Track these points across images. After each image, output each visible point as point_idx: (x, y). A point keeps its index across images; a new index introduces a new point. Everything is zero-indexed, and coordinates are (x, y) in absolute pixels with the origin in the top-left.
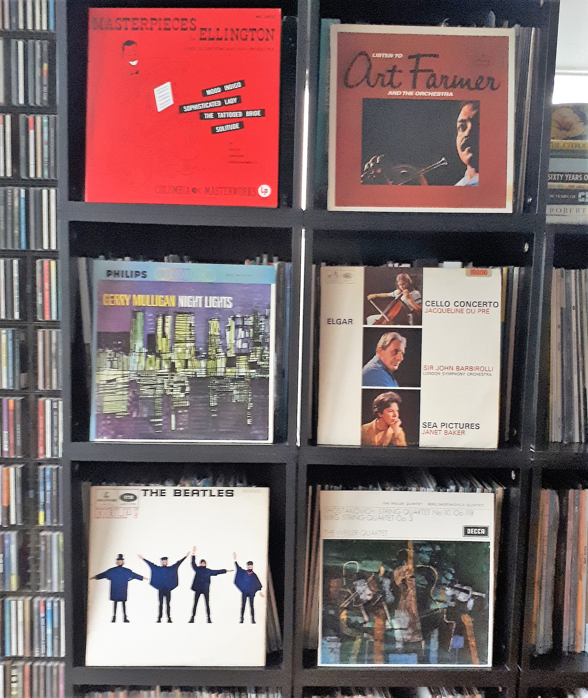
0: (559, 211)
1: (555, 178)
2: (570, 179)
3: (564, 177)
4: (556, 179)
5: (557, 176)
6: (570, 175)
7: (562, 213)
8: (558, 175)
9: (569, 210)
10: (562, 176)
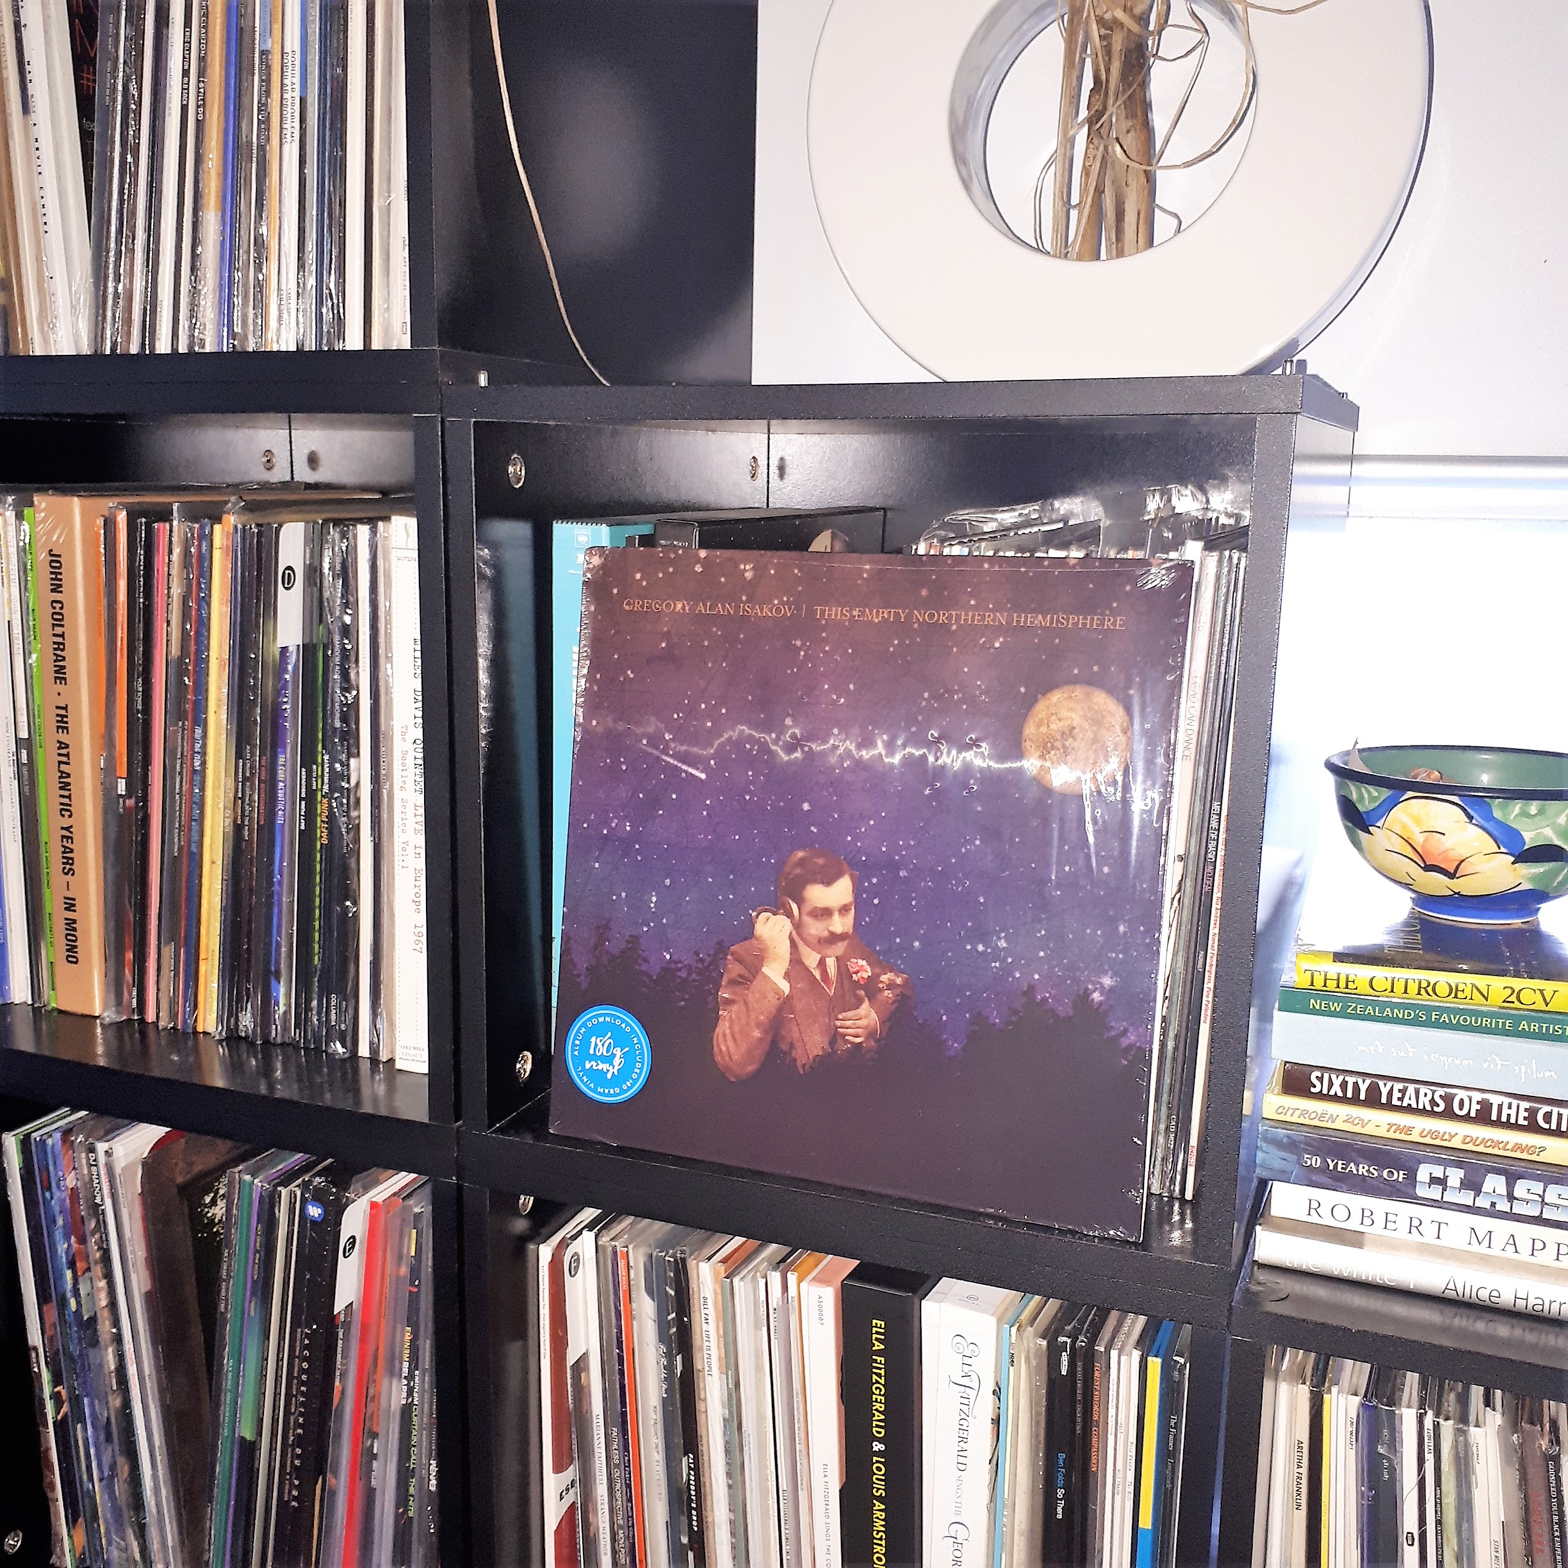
0: (1341, 1213)
1: (1336, 1089)
2: (1395, 1102)
3: (1374, 1090)
4: (1340, 1094)
5: (1344, 1085)
6: (1398, 1086)
7: (1354, 1225)
8: (1351, 1080)
9: (1380, 1219)
10: (1363, 1088)
